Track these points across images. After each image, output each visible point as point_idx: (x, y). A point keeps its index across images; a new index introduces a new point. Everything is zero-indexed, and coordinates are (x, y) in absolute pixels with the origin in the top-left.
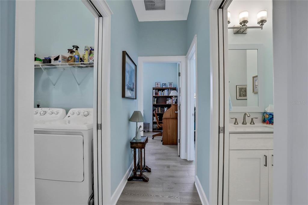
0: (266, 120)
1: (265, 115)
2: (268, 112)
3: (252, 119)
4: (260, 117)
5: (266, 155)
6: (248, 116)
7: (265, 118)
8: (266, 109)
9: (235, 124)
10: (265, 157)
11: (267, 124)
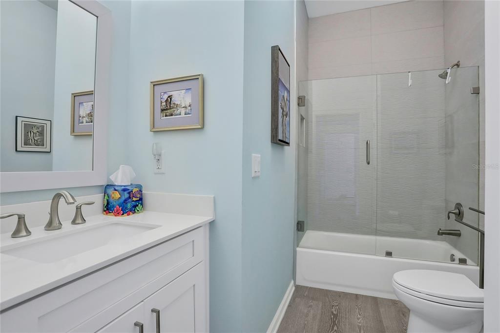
0: (113, 206)
1: (110, 191)
2: (116, 184)
3: (79, 208)
4: (98, 199)
5: (142, 322)
6: (69, 203)
7: (111, 200)
8: (110, 177)
9: (16, 234)
10: (138, 328)
11: (117, 214)
